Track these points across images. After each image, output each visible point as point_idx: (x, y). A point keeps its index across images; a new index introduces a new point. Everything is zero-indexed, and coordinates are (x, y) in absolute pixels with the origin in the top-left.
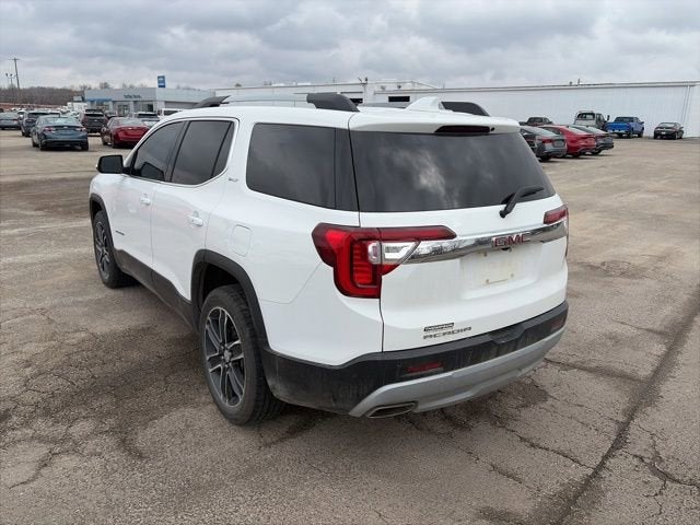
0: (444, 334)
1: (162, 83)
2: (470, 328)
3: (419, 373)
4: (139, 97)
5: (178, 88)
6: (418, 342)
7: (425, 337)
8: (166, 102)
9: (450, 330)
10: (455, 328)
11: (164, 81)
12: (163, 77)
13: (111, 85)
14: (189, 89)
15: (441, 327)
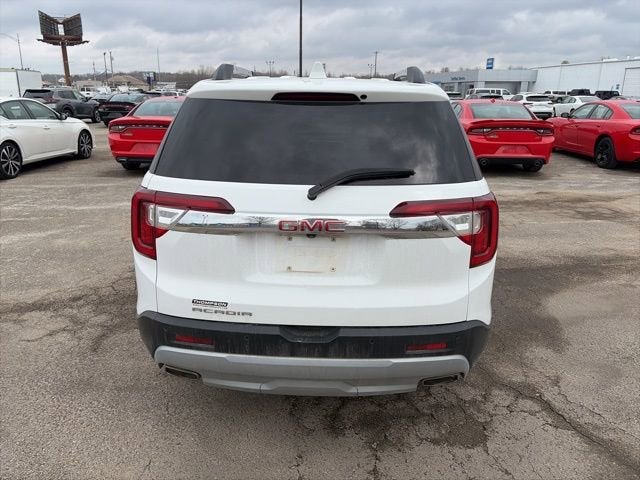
0: (216, 312)
1: (490, 65)
2: (251, 314)
3: (187, 344)
4: (464, 78)
5: (510, 69)
6: (187, 312)
7: (194, 309)
8: (486, 82)
9: (222, 309)
10: (229, 308)
11: (492, 64)
12: (493, 59)
13: (451, 70)
14: (521, 69)
15: (213, 304)
